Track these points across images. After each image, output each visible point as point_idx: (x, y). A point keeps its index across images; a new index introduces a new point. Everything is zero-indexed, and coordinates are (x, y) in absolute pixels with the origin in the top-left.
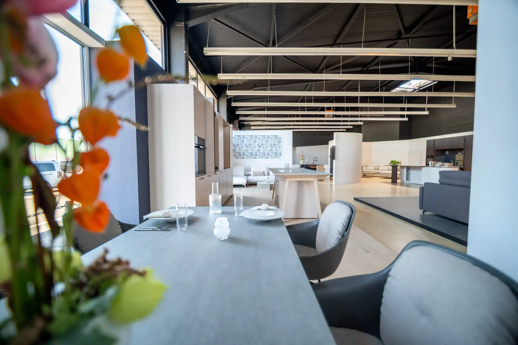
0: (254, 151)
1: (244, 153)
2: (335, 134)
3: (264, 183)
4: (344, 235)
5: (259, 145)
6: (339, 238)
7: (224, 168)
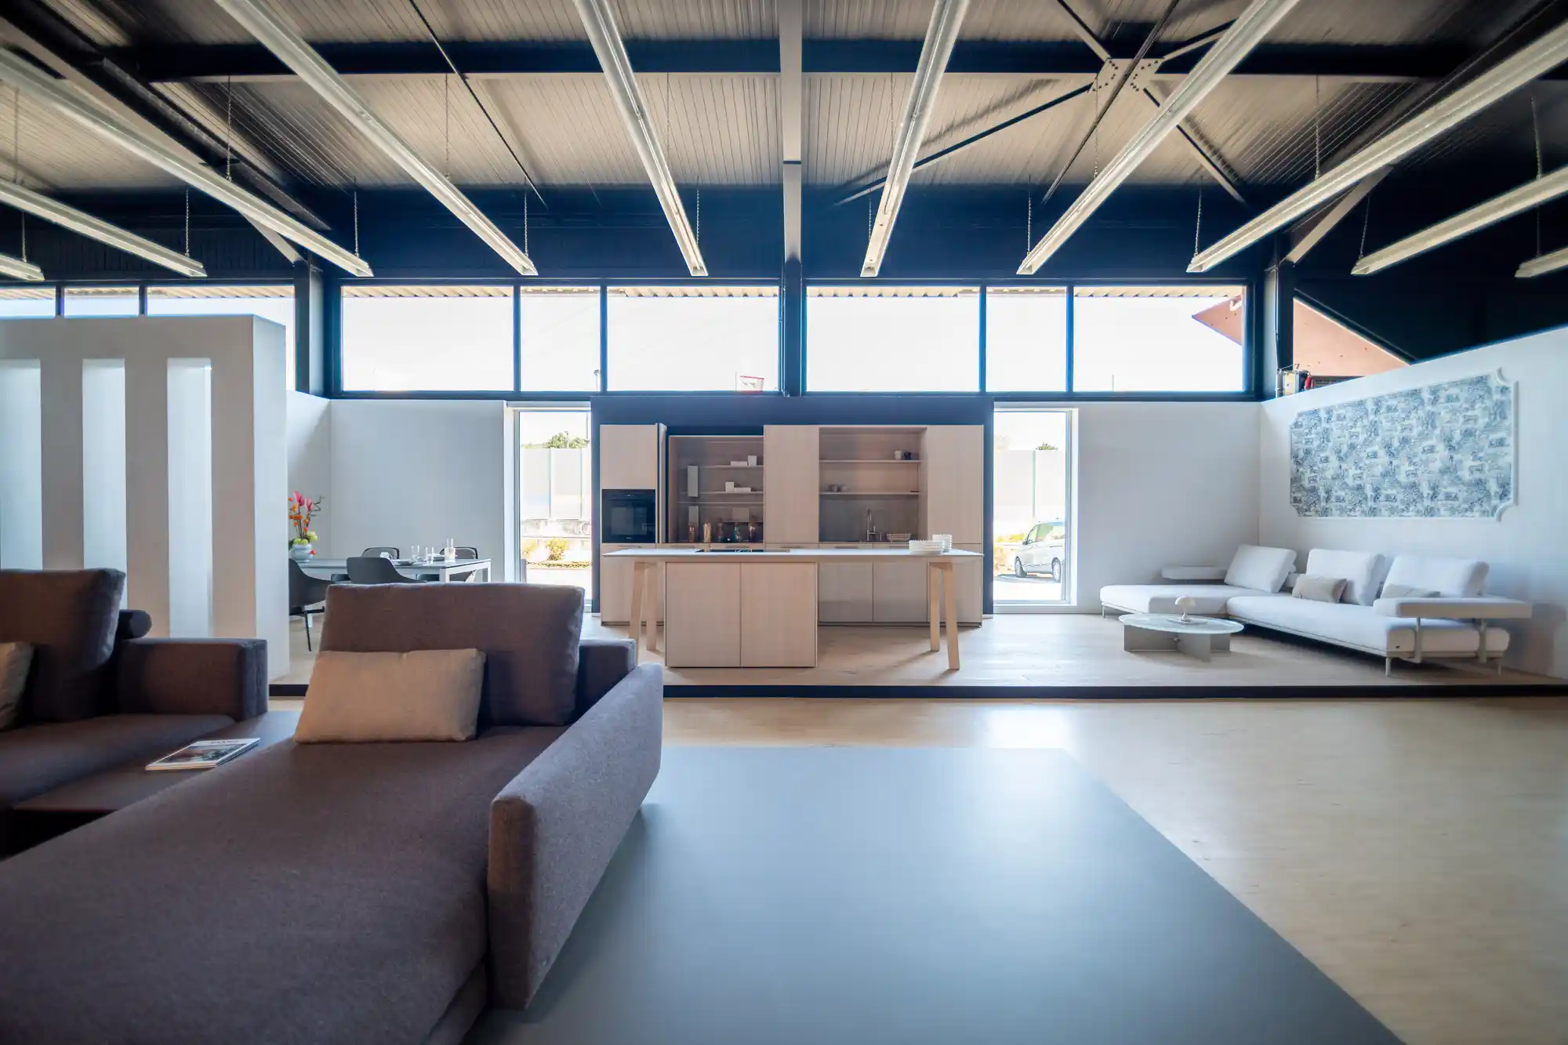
0: (1368, 476)
5: (1388, 446)
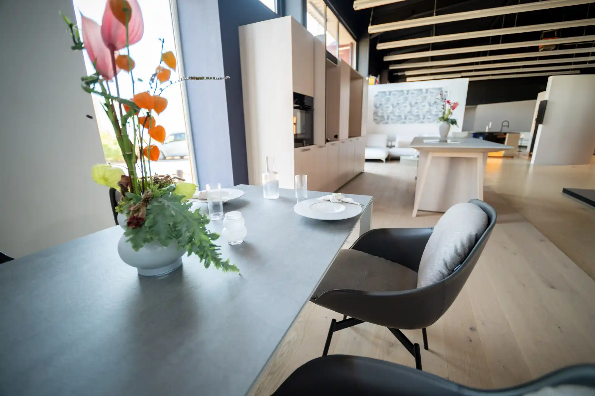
1: (388, 117)
2: (550, 79)
3: (412, 158)
4: (453, 271)
6: (443, 274)
7: (350, 137)
